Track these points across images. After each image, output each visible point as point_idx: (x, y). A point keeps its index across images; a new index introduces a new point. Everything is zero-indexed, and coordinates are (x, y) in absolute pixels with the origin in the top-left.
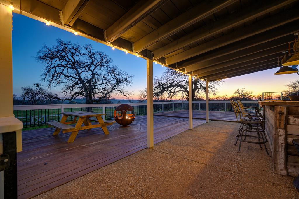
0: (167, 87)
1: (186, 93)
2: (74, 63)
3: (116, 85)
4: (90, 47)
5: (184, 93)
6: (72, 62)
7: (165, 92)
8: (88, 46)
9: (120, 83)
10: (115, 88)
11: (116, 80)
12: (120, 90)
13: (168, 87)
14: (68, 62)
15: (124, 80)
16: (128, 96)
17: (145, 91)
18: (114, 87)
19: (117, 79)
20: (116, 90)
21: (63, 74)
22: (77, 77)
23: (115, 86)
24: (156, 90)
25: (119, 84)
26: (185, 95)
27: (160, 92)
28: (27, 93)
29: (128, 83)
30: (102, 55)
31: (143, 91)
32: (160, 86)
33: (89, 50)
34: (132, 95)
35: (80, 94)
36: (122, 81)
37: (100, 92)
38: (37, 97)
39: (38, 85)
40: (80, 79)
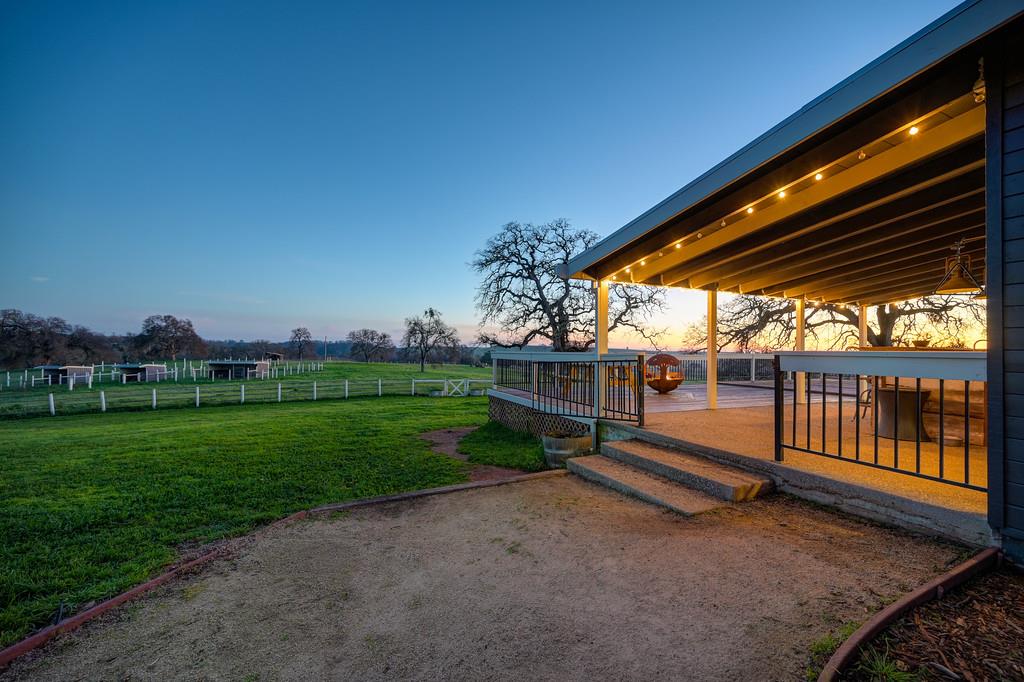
0: (775, 312)
1: (853, 327)
2: (532, 267)
3: (626, 311)
4: (563, 225)
5: (846, 327)
6: (527, 264)
7: (769, 327)
9: (637, 307)
10: (624, 318)
11: (624, 299)
12: (635, 323)
13: (781, 312)
14: (523, 265)
15: (645, 298)
16: (655, 339)
17: (703, 324)
18: (621, 315)
19: (629, 298)
20: (625, 323)
21: (510, 291)
22: (538, 296)
23: (624, 314)
24: (738, 322)
25: (633, 310)
26: (853, 334)
27: (751, 328)
28: (412, 332)
29: (657, 307)
30: (588, 237)
31: (697, 325)
32: (752, 308)
33: (560, 231)
34: (665, 336)
35: (541, 333)
36: (642, 302)
37: (581, 328)
38: (431, 341)
39: (432, 313)
40: (542, 301)
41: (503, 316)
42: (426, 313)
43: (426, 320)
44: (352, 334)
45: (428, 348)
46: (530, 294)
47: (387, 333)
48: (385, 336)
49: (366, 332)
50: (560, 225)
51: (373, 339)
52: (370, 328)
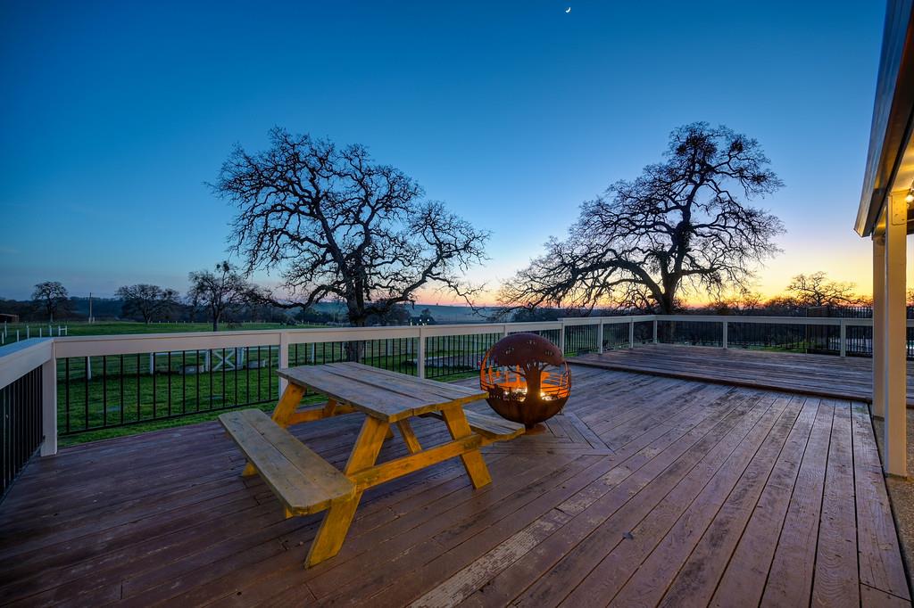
0: (583, 270)
2: (316, 201)
3: (437, 261)
4: (359, 152)
6: (310, 197)
7: (576, 285)
8: (354, 150)
9: (450, 256)
10: (435, 271)
11: (435, 247)
12: (448, 277)
13: (588, 269)
14: (301, 197)
15: (460, 246)
16: (471, 297)
18: (431, 267)
19: (440, 245)
20: (435, 279)
21: (287, 233)
22: (325, 241)
23: (434, 265)
25: (446, 260)
27: (561, 285)
28: (201, 288)
29: (474, 258)
30: (393, 175)
31: (511, 282)
32: (565, 265)
33: (356, 162)
34: (482, 294)
35: (334, 290)
36: (457, 250)
37: (385, 283)
38: (225, 298)
39: (226, 268)
40: (332, 247)
41: (284, 266)
42: (218, 266)
43: (218, 275)
44: (124, 290)
45: (222, 306)
46: (318, 238)
47: (174, 288)
48: (170, 293)
49: (143, 289)
50: (355, 153)
51: (154, 296)
52: (150, 283)
